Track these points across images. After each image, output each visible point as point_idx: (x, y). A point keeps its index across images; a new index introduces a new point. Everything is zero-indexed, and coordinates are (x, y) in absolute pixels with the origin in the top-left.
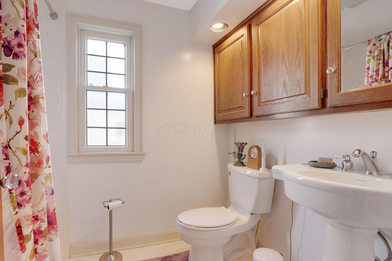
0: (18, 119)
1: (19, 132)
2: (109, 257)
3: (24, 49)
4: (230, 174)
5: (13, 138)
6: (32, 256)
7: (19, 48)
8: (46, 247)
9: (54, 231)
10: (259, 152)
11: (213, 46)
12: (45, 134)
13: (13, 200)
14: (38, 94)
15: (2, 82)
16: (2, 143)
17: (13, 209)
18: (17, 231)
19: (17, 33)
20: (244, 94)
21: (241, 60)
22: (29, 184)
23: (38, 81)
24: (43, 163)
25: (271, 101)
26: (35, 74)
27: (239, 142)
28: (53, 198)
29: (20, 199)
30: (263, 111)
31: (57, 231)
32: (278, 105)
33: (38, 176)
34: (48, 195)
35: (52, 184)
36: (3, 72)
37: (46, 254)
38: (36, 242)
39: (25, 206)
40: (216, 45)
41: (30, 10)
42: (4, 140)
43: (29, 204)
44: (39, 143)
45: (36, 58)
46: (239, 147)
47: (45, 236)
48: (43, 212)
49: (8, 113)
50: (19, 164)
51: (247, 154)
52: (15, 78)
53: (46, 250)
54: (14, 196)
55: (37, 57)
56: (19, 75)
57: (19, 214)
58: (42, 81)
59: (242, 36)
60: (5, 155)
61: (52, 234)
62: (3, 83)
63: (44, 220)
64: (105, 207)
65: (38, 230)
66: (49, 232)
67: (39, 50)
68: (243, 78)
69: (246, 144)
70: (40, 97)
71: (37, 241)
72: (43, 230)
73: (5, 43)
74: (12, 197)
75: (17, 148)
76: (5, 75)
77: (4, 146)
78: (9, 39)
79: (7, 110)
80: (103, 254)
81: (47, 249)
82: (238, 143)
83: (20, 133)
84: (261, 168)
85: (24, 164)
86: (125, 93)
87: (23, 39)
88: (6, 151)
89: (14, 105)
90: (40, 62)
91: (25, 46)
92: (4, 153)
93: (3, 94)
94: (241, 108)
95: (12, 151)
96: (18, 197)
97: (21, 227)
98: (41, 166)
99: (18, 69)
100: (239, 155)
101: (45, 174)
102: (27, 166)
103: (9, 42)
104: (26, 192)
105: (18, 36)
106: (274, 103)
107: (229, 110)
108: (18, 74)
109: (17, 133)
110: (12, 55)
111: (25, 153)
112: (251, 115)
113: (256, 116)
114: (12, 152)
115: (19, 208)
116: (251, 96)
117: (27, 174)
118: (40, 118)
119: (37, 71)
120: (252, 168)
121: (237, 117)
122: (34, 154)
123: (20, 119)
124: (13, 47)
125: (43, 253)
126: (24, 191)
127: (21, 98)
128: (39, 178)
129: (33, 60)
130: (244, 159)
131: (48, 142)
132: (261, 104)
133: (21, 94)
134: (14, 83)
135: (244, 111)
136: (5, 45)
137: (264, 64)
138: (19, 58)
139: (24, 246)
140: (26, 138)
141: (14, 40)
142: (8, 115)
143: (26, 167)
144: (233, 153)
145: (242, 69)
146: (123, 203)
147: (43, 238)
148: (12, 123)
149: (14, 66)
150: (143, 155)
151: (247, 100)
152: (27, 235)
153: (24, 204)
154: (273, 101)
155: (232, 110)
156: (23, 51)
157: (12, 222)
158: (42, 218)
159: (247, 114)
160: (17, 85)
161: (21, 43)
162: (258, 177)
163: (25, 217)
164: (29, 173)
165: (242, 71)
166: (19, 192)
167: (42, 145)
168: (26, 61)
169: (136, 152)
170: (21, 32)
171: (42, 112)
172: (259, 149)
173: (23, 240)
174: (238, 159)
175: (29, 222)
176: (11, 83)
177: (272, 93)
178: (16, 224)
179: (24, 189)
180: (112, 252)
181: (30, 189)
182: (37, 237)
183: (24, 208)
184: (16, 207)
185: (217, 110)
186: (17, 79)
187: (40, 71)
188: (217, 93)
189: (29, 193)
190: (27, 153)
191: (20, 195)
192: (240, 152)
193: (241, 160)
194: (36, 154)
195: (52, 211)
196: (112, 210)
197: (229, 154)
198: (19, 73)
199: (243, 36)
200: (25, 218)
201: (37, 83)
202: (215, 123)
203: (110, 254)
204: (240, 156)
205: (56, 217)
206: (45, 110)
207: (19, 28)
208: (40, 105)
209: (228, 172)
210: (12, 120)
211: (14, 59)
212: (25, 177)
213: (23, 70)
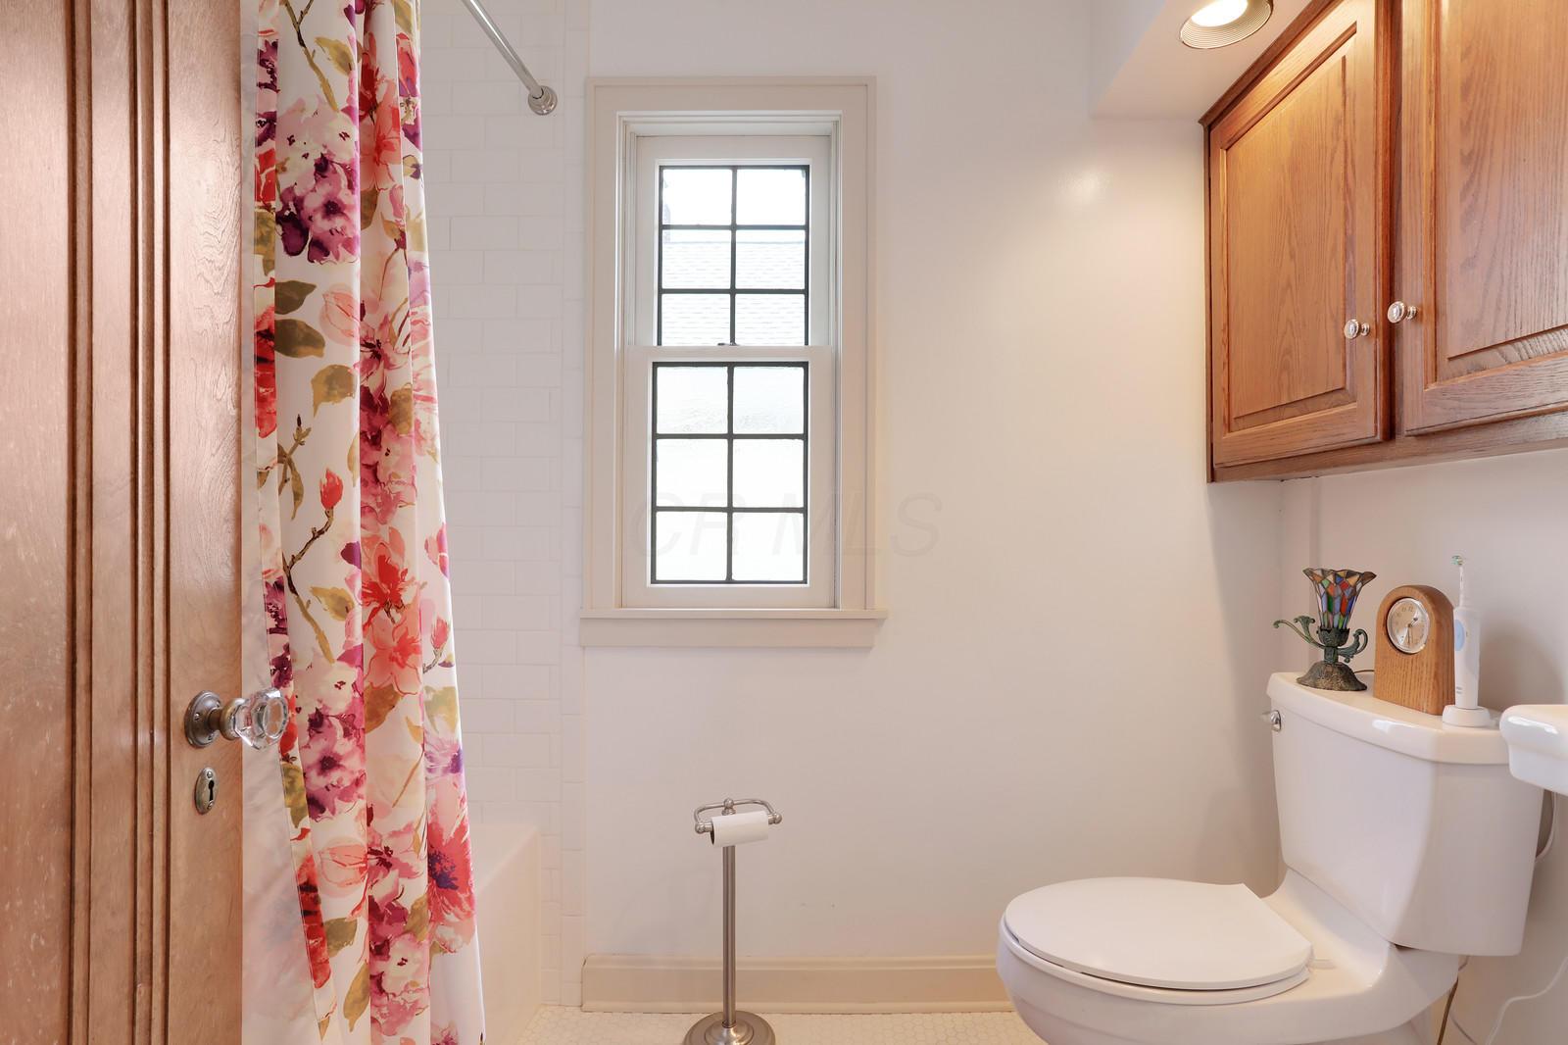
0: (321, 482)
1: (321, 532)
2: (721, 1036)
3: (348, 219)
4: (1277, 726)
5: (302, 553)
6: (355, 1002)
7: (330, 220)
8: (418, 972)
9: (457, 916)
10: (1438, 622)
11: (1202, 121)
12: (431, 538)
13: (292, 783)
14: (408, 387)
15: (273, 349)
16: (266, 573)
17: (290, 818)
18: (303, 901)
19: (323, 167)
20: (1352, 326)
21: (1339, 156)
22: (354, 728)
23: (408, 337)
24: (417, 650)
25: (1509, 346)
26: (399, 309)
27: (1328, 567)
28: (455, 785)
29: (318, 782)
30: (1456, 404)
31: (469, 915)
32: (1549, 362)
33: (396, 696)
34: (439, 772)
35: (453, 730)
36: (276, 312)
37: (416, 1002)
38: (379, 949)
39: (337, 812)
40: (1221, 109)
41: (383, 77)
42: (271, 561)
43: (351, 804)
44: (405, 572)
45: (401, 251)
46: (1327, 593)
47: (413, 932)
48: (408, 839)
49: (290, 463)
50: (319, 650)
51: (1372, 630)
52: (315, 332)
53: (418, 985)
54: (296, 770)
55: (404, 247)
56: (327, 316)
57: (312, 838)
58: (425, 335)
59: (1349, 33)
60: (274, 617)
61: (449, 924)
62: (276, 352)
63: (414, 870)
64: (698, 832)
65: (390, 906)
66: (437, 918)
67: (418, 221)
68: (1345, 244)
69: (1367, 577)
70: (417, 397)
71: (383, 946)
72: (409, 908)
73: (286, 207)
74: (292, 773)
75: (315, 591)
76: (284, 322)
77: (272, 581)
78: (298, 192)
79: (287, 450)
80: (705, 1016)
81: (423, 982)
82: (1323, 571)
83: (326, 533)
84: (1448, 710)
85: (338, 651)
86: (805, 365)
87: (344, 182)
88: (276, 602)
89: (309, 430)
90: (419, 266)
91: (352, 208)
92: (270, 607)
93: (275, 391)
94: (1335, 397)
95: (299, 602)
96: (313, 774)
97: (315, 889)
98: (410, 660)
99: (325, 296)
100: (1329, 632)
101: (428, 689)
102: (350, 657)
103: (299, 202)
104: (340, 758)
105: (326, 174)
106: (1525, 356)
107: (1277, 410)
108: (325, 316)
109: (318, 534)
110: (307, 246)
111: (343, 609)
112: (1390, 429)
113: (1415, 432)
114: (297, 605)
115: (313, 816)
116: (1390, 334)
117: (347, 689)
118: (413, 477)
119: (403, 299)
120: (1401, 703)
121: (1313, 443)
122: (388, 612)
123: (326, 480)
124: (310, 218)
125: (405, 995)
126: (336, 754)
127: (331, 403)
128: (401, 703)
129: (390, 258)
130: (1356, 652)
131: (443, 569)
132: (1445, 367)
133: (331, 388)
134: (310, 349)
135: (1354, 410)
136: (287, 213)
137: (1466, 154)
138: (327, 254)
139: (321, 963)
140: (349, 553)
141: (314, 190)
142: (291, 468)
143: (344, 664)
144: (1297, 620)
145: (1342, 202)
146: (774, 821)
147: (407, 936)
148: (302, 495)
149: (311, 288)
150: (877, 622)
151: (1368, 356)
152: (340, 921)
153: (333, 802)
154: (1519, 344)
155: (1288, 411)
156: (343, 228)
157: (286, 865)
158: (404, 859)
159: (1368, 426)
160: (321, 355)
161: (336, 198)
162: (1434, 758)
163: (333, 852)
164: (354, 686)
165: (1342, 212)
166: (314, 755)
167: (418, 579)
168: (358, 265)
169: (843, 610)
170: (335, 160)
171: (422, 455)
172: (1439, 603)
173: (321, 939)
174: (1323, 650)
175: (351, 873)
176: (302, 349)
177: (1509, 299)
178: (299, 876)
179: (333, 746)
180: (734, 1017)
181: (361, 747)
182: (386, 931)
183: (331, 818)
184: (302, 810)
185: (1220, 415)
186: (318, 333)
187: (419, 296)
188: (1218, 335)
189: (353, 764)
190: (348, 611)
191: (319, 766)
192: (1337, 618)
193: (1341, 659)
194: (393, 611)
195: (452, 835)
196: (733, 847)
197: (1277, 624)
198: (327, 309)
199: (1352, 31)
200: (332, 854)
201: (404, 345)
202: (1213, 477)
203: (726, 1025)
204: (1335, 637)
205: (467, 862)
206: (433, 446)
207: (329, 148)
208: (413, 428)
209: (1268, 713)
210: (301, 488)
211: (313, 262)
212: (340, 702)
213: (342, 298)
